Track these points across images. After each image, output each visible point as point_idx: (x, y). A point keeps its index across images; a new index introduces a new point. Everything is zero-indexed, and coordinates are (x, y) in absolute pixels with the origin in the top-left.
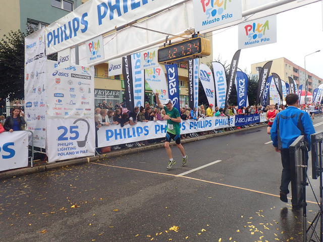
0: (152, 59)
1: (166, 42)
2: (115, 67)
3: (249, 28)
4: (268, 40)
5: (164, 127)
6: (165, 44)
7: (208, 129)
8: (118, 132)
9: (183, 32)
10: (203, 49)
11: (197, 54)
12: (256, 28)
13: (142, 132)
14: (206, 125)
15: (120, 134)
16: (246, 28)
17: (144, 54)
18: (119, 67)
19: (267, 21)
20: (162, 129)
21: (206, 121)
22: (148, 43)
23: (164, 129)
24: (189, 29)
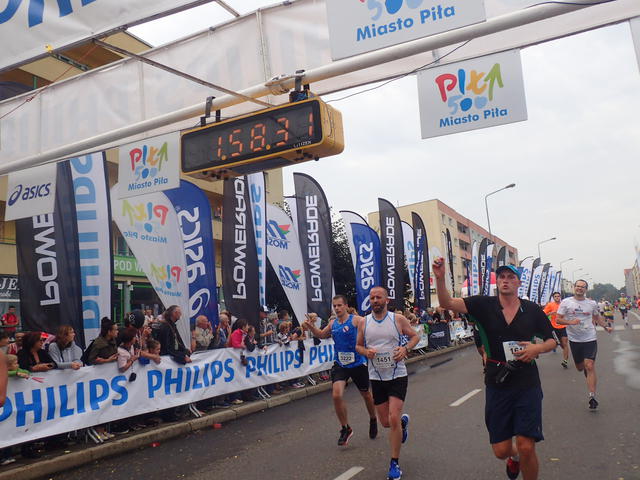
0: (157, 166)
1: (208, 115)
2: (32, 192)
3: (448, 82)
4: (504, 112)
5: (174, 376)
6: (203, 119)
7: (292, 373)
8: (28, 400)
9: (262, 85)
10: (326, 130)
11: (307, 146)
12: (467, 82)
13: (105, 394)
14: (288, 364)
15: (36, 406)
16: (440, 80)
17: (132, 153)
18: (43, 191)
19: (497, 67)
20: (169, 381)
21: (287, 352)
22: (144, 118)
23: (174, 381)
24: (280, 77)
